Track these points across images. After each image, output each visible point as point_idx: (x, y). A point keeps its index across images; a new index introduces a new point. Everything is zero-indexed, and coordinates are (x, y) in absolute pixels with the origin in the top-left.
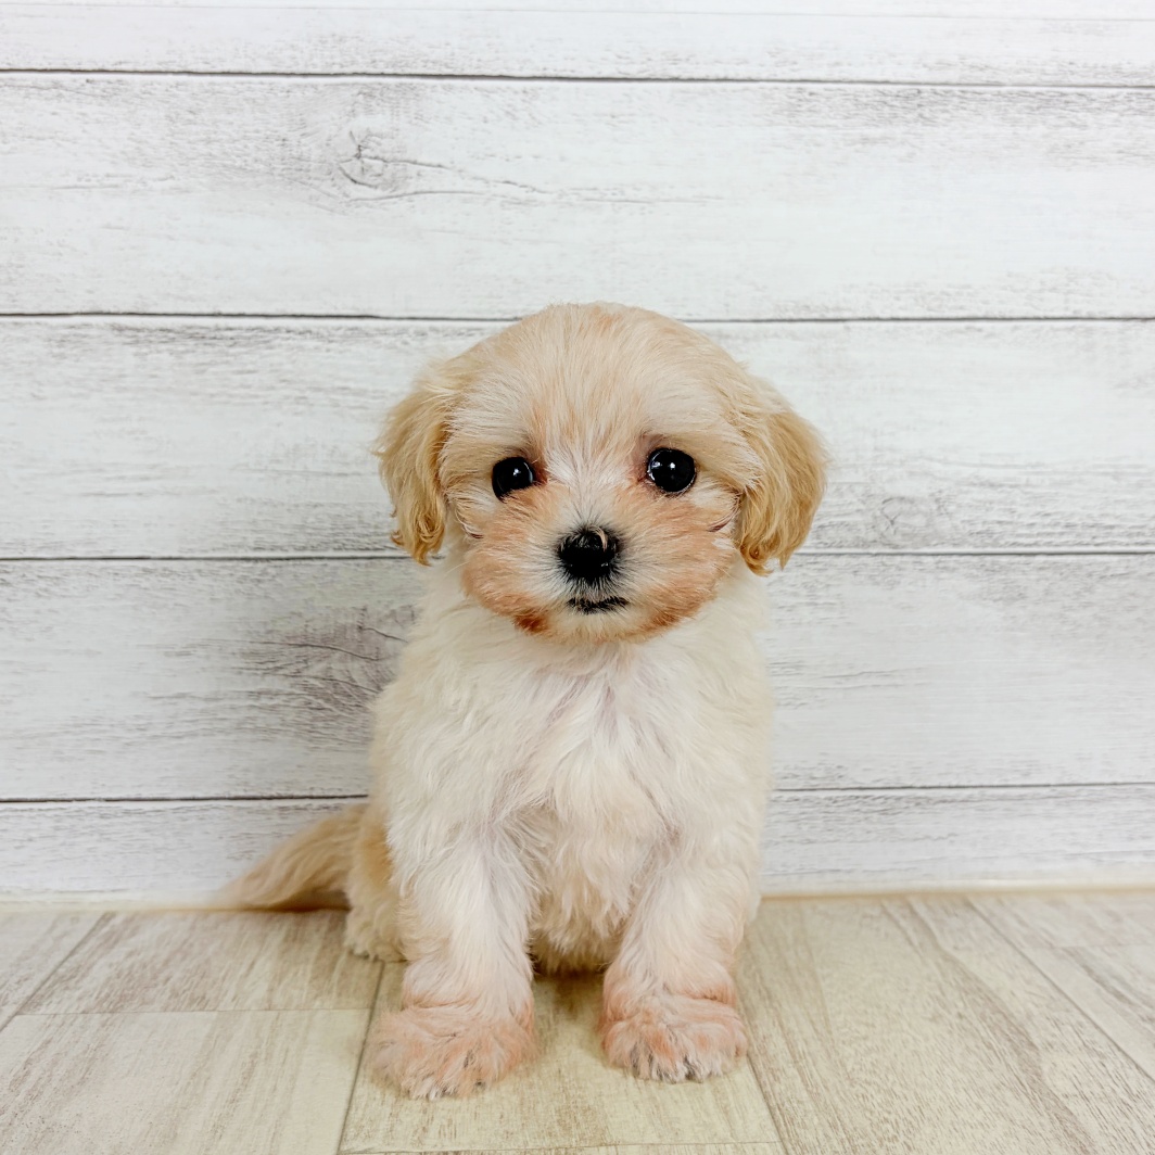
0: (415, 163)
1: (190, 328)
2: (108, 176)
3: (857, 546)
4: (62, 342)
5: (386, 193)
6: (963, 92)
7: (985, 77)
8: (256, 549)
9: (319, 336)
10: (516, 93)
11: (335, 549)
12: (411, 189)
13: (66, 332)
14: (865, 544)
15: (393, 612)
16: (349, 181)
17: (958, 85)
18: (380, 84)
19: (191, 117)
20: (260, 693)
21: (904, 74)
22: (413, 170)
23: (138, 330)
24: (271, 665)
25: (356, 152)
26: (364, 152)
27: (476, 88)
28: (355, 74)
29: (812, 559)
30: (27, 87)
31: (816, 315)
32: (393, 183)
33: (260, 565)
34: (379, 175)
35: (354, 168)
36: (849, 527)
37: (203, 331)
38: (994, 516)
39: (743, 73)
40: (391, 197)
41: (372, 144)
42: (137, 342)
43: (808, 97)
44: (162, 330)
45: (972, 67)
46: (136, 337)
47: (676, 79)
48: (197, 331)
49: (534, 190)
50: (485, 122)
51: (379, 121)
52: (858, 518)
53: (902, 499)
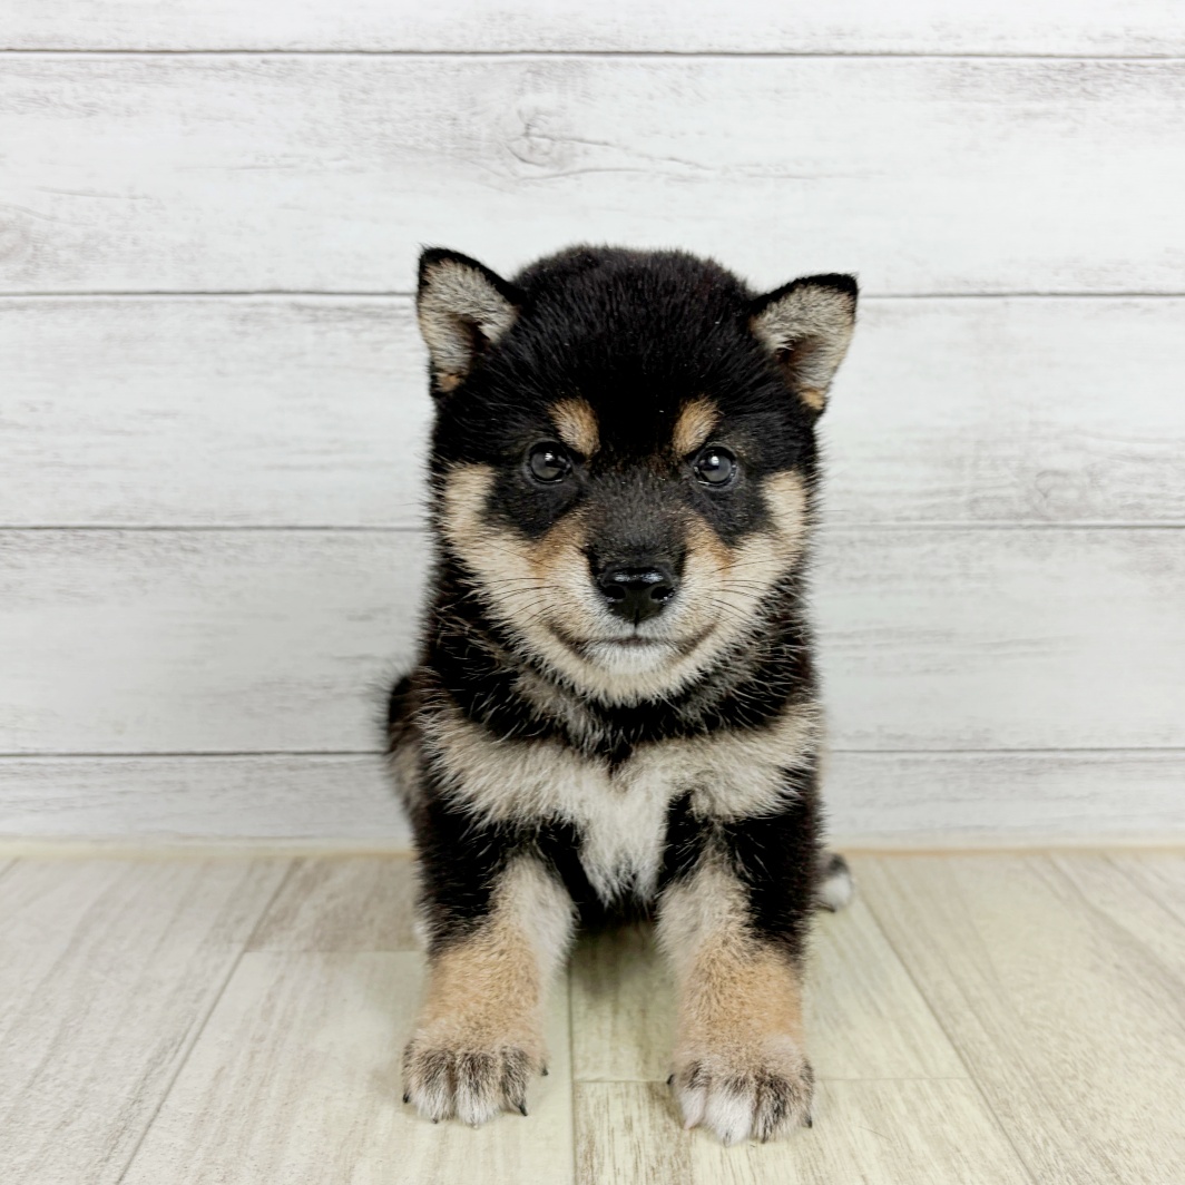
0: (581, 141)
1: (366, 306)
2: (285, 156)
3: (1009, 518)
4: (244, 319)
5: (553, 171)
6: (1127, 65)
7: (1149, 49)
10: (681, 69)
12: (578, 167)
13: (247, 310)
14: (1018, 516)
16: (517, 161)
17: (1123, 57)
18: (548, 62)
19: (363, 96)
21: (1068, 47)
22: (580, 147)
23: (316, 308)
25: (521, 128)
26: (534, 130)
27: (642, 66)
28: (523, 52)
29: (965, 532)
30: (206, 68)
31: (975, 290)
32: (560, 162)
34: (546, 154)
35: (522, 146)
36: (1003, 500)
37: (379, 310)
38: (1145, 490)
39: (906, 47)
40: (557, 175)
41: (540, 123)
42: (315, 320)
43: (969, 70)
45: (1138, 39)
46: (315, 315)
47: (840, 54)
48: (374, 310)
49: (698, 166)
50: (651, 97)
51: (546, 99)
52: (1012, 492)
53: (1056, 473)
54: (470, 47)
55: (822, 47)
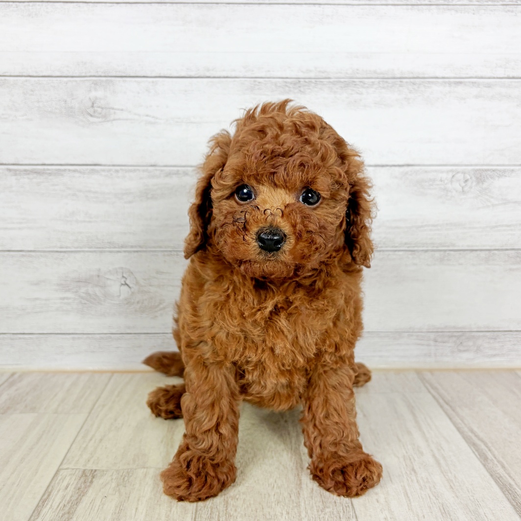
0: (113, 109)
1: (35, 169)
2: (3, 115)
5: (103, 120)
6: (316, 81)
7: (324, 75)
8: (61, 247)
9: (80, 172)
10: (149, 83)
11: (88, 248)
12: (112, 118)
15: (110, 271)
16: (89, 116)
17: (314, 78)
18: (100, 80)
19: (32, 93)
20: (63, 299)
21: (293, 75)
22: (112, 111)
23: (16, 170)
24: (67, 288)
25: (90, 104)
26: (95, 105)
27: (135, 81)
28: (90, 76)
32: (105, 116)
33: (62, 254)
34: (100, 114)
35: (91, 111)
37: (39, 171)
39: (233, 74)
40: (105, 121)
41: (97, 102)
42: (16, 175)
43: (257, 83)
44: (25, 170)
45: (320, 72)
46: (15, 173)
47: (208, 77)
48: (37, 170)
49: (157, 118)
50: (139, 93)
51: (99, 94)
54: (71, 74)
55: (202, 75)
